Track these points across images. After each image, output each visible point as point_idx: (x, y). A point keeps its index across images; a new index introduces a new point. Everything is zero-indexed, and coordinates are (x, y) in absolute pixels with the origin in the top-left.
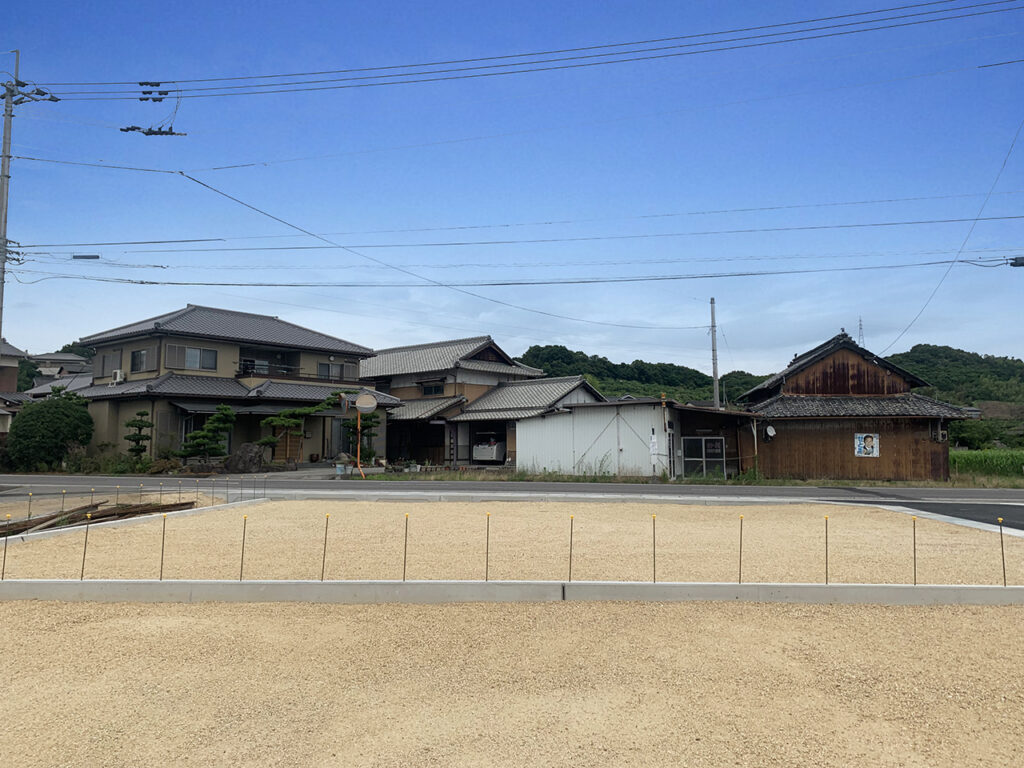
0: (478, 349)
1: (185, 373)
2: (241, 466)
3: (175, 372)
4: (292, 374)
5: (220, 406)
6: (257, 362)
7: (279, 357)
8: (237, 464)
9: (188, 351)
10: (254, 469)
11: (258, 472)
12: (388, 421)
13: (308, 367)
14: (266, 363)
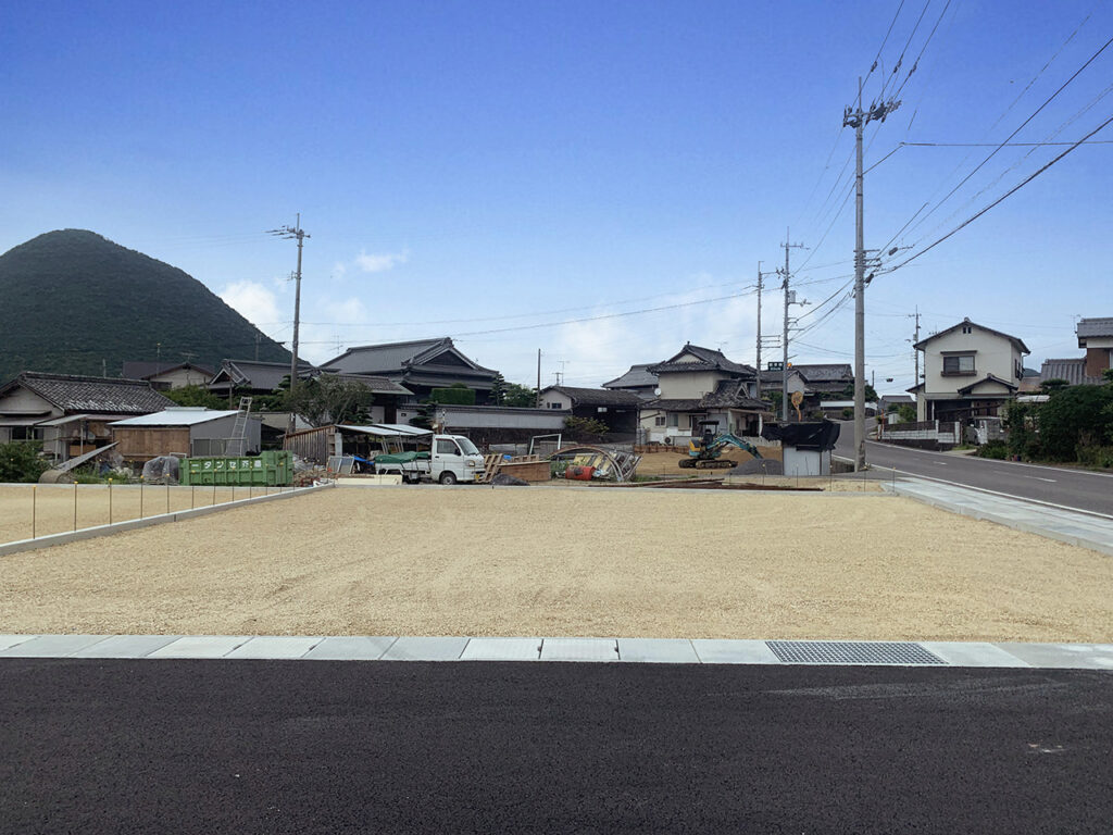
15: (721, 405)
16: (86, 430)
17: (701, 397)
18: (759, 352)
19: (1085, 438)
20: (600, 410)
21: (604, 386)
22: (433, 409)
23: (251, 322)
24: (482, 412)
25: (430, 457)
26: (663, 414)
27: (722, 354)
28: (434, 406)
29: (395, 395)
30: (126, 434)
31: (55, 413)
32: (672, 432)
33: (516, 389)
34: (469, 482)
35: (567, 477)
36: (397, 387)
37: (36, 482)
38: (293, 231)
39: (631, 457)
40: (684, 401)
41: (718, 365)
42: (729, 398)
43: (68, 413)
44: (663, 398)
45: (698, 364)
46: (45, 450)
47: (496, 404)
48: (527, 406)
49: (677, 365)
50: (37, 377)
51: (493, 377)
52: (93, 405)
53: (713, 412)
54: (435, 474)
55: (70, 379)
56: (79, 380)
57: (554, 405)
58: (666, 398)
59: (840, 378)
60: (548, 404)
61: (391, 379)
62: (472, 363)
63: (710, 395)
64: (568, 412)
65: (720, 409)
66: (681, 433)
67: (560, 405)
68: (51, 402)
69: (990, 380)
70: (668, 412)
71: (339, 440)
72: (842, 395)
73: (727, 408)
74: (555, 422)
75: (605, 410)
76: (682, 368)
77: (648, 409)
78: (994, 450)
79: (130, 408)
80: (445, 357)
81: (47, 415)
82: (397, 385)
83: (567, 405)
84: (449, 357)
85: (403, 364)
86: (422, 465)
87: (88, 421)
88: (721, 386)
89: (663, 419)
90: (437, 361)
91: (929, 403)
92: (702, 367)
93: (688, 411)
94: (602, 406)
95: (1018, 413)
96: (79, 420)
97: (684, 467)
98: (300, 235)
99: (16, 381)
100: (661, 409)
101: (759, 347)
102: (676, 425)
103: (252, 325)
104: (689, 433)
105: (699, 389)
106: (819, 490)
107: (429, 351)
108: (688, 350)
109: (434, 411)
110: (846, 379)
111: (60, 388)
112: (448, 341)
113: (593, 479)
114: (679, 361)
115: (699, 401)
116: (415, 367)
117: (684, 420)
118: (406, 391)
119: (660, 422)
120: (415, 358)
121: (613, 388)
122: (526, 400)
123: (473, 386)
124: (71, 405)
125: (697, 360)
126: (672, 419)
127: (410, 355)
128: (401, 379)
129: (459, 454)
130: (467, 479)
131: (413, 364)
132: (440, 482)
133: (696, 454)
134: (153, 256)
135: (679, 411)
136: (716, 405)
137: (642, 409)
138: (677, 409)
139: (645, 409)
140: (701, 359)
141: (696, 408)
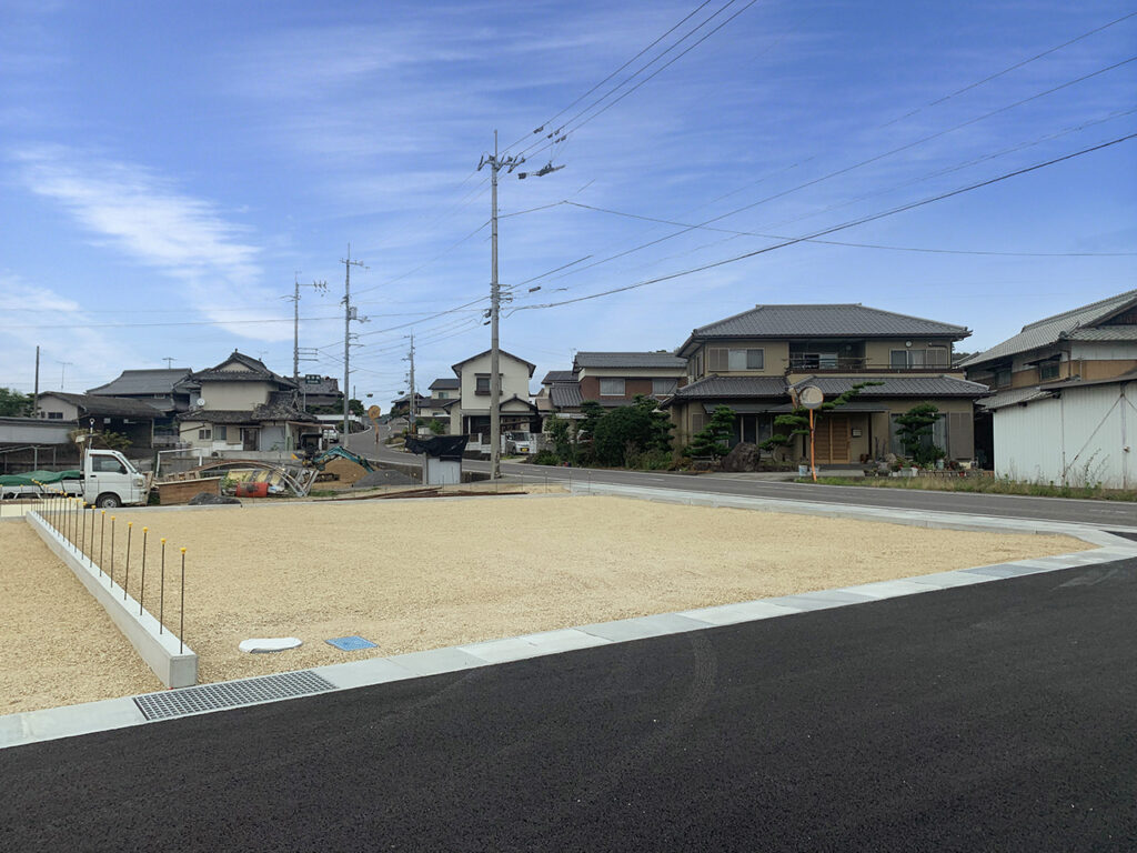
0: (1118, 309)
1: (730, 375)
2: (735, 465)
3: (720, 375)
4: (858, 366)
5: (718, 407)
6: (821, 356)
7: (849, 348)
8: (731, 464)
9: (730, 353)
10: (748, 468)
11: (751, 471)
12: (976, 416)
13: (876, 357)
14: (835, 356)
15: (278, 417)
17: (252, 409)
18: (296, 364)
19: (631, 447)
25: (82, 477)
26: (208, 427)
27: (262, 364)
32: (220, 446)
34: (138, 505)
35: (236, 495)
39: (304, 471)
40: (232, 413)
41: (262, 376)
42: (282, 411)
44: (205, 409)
45: (248, 373)
49: (223, 374)
53: (268, 424)
54: (91, 497)
57: (52, 415)
58: (212, 409)
59: (327, 392)
60: (43, 413)
63: (263, 407)
64: (73, 423)
65: (275, 421)
66: (229, 448)
67: (60, 415)
69: (515, 400)
70: (214, 424)
72: (332, 409)
73: (285, 421)
76: (230, 377)
77: (191, 421)
78: (542, 458)
83: (71, 414)
86: (72, 486)
88: (273, 398)
89: (208, 432)
91: (465, 419)
92: (252, 377)
93: (241, 424)
95: (560, 429)
100: (205, 421)
101: (296, 359)
102: (224, 439)
104: (240, 447)
105: (250, 400)
106: (524, 493)
108: (236, 358)
110: (334, 393)
113: (270, 495)
114: (225, 369)
115: (251, 413)
117: (233, 433)
119: (204, 435)
125: (246, 369)
126: (219, 433)
129: (125, 472)
130: (135, 500)
132: (98, 505)
135: (228, 424)
136: (272, 417)
137: (183, 421)
138: (226, 421)
139: (187, 421)
140: (251, 369)
141: (248, 420)
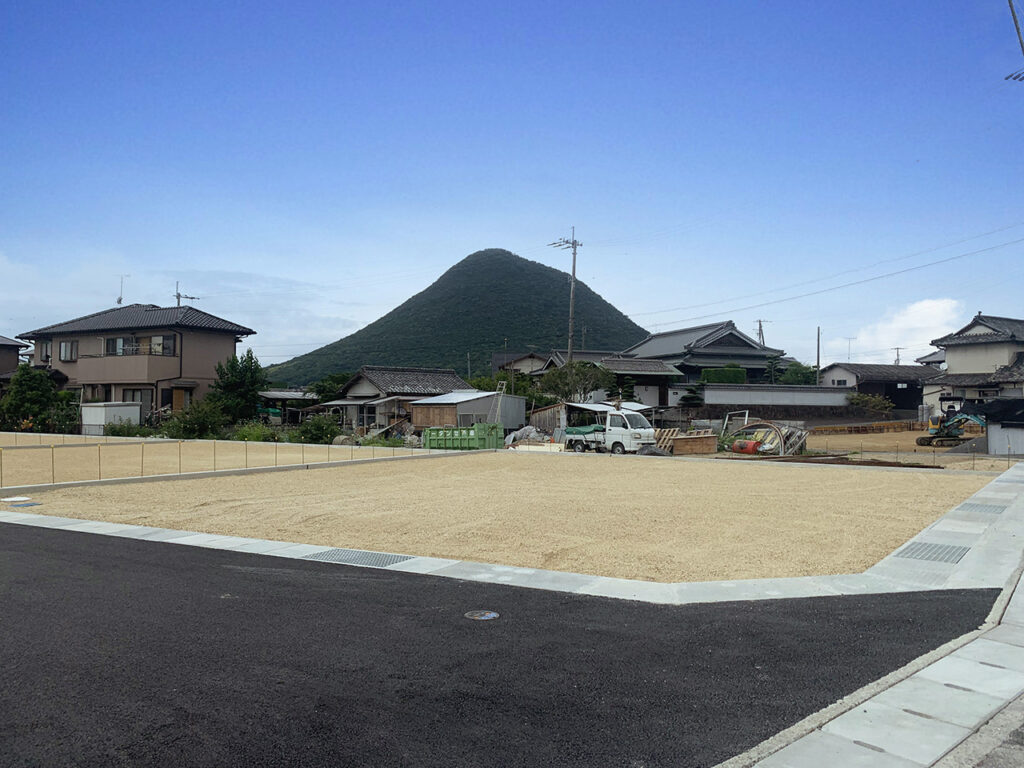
15: (1015, 379)
16: (399, 407)
17: (993, 371)
20: (900, 386)
21: (917, 361)
22: (702, 387)
23: (625, 314)
24: (752, 390)
25: (604, 430)
26: (949, 390)
28: (703, 385)
29: (667, 376)
30: (419, 410)
31: (382, 395)
33: (796, 367)
34: (634, 452)
35: (734, 451)
36: (671, 369)
37: (331, 444)
38: (567, 242)
39: (800, 432)
40: (975, 375)
41: (1013, 336)
42: (1022, 372)
43: (389, 395)
44: (949, 373)
45: (991, 335)
46: (377, 421)
47: (771, 382)
48: (808, 383)
49: (970, 336)
50: (373, 369)
51: (778, 355)
52: (407, 389)
53: (1006, 386)
54: (609, 445)
55: (396, 370)
56: (403, 370)
57: (839, 382)
58: (954, 373)
60: (833, 381)
61: (665, 362)
62: (755, 343)
63: (1005, 369)
64: (852, 389)
65: (1015, 383)
67: (845, 382)
68: (378, 387)
70: (954, 387)
71: (563, 416)
73: (1022, 382)
74: (838, 400)
75: (905, 386)
76: (971, 340)
77: (933, 385)
79: (434, 391)
80: (728, 339)
81: (376, 397)
82: (671, 367)
83: (852, 382)
84: (731, 339)
85: (685, 347)
86: (599, 436)
87: (400, 401)
88: (1018, 359)
89: (949, 395)
90: (719, 342)
92: (994, 339)
93: (979, 386)
94: (903, 382)
96: (393, 400)
97: (922, 445)
98: (575, 244)
99: (359, 373)
100: (946, 385)
103: (626, 317)
105: (992, 362)
106: (939, 467)
107: (710, 334)
108: (979, 320)
109: (703, 390)
111: (388, 376)
112: (730, 324)
113: (758, 452)
114: (968, 333)
115: (990, 375)
116: (696, 350)
117: (971, 396)
118: (679, 373)
120: (698, 341)
121: (928, 363)
122: (807, 378)
123: (745, 364)
124: (391, 389)
125: (989, 331)
127: (692, 339)
128: (678, 362)
129: (627, 428)
130: (633, 449)
131: (695, 347)
132: (612, 451)
133: (935, 431)
134: (547, 265)
135: (965, 387)
136: (1010, 379)
137: (926, 385)
138: (964, 383)
139: (929, 384)
140: (994, 330)
141: (985, 383)
